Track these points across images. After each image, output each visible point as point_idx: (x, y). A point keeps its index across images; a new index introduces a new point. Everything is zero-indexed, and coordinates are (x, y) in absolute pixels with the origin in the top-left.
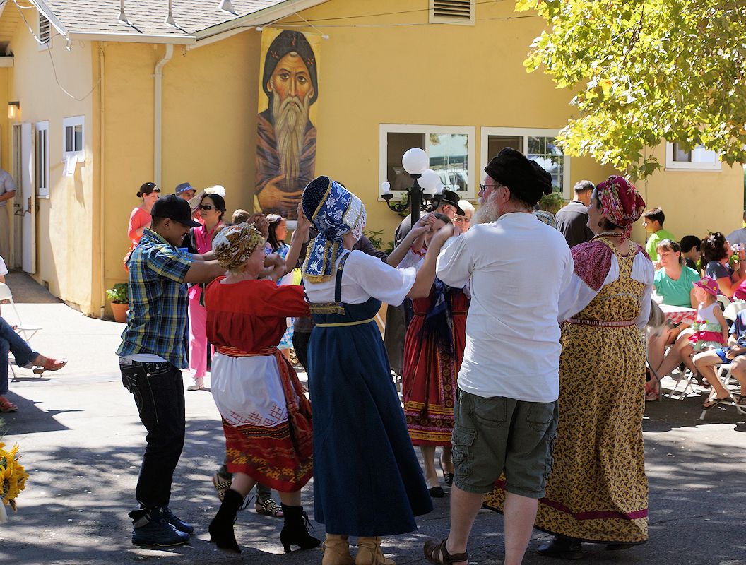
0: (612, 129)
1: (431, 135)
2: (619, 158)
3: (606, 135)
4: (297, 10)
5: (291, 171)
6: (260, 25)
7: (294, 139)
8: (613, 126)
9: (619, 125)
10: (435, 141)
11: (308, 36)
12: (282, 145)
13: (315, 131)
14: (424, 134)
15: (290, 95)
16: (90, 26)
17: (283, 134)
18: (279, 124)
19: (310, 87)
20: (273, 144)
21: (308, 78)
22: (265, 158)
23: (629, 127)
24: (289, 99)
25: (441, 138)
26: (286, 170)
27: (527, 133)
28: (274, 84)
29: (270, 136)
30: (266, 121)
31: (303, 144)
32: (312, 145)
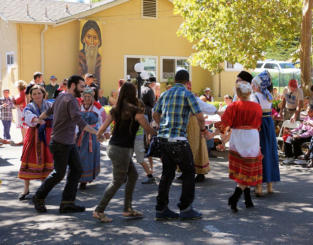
0: (208, 57)
1: (142, 59)
2: (210, 67)
3: (206, 59)
4: (93, 13)
6: (80, 18)
7: (93, 60)
8: (208, 55)
9: (210, 55)
10: (144, 61)
11: (97, 22)
12: (88, 62)
13: (101, 57)
14: (140, 58)
15: (91, 44)
16: (15, 18)
17: (89, 58)
18: (87, 55)
19: (98, 41)
20: (85, 62)
21: (98, 38)
22: (82, 67)
23: (213, 56)
24: (91, 45)
25: (146, 59)
26: (90, 71)
27: (176, 58)
28: (85, 40)
29: (84, 59)
30: (82, 53)
31: (96, 62)
32: (100, 62)
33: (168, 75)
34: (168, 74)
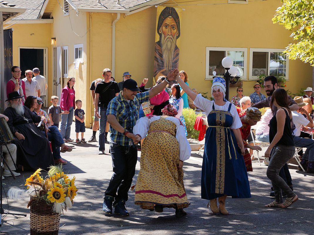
1: (228, 52)
3: (308, 51)
5: (169, 67)
7: (170, 53)
8: (311, 46)
12: (165, 56)
13: (179, 50)
14: (225, 51)
15: (169, 35)
16: (86, 6)
17: (166, 51)
18: (164, 47)
19: (177, 31)
20: (161, 55)
21: (176, 27)
22: (158, 61)
24: (168, 36)
26: (166, 66)
27: (270, 51)
28: (162, 30)
29: (160, 52)
30: (158, 46)
31: (174, 56)
32: (177, 56)
34: (259, 70)
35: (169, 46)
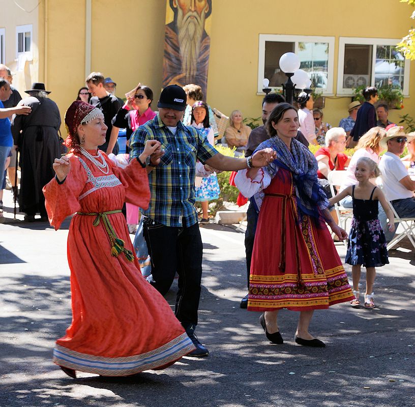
1: (299, 43)
5: (190, 70)
7: (193, 45)
10: (302, 47)
12: (184, 50)
13: (209, 39)
14: (294, 43)
15: (190, 10)
17: (185, 41)
18: (182, 33)
19: (205, 4)
20: (176, 49)
22: (170, 60)
24: (190, 14)
25: (306, 45)
26: (186, 70)
27: (376, 42)
28: (179, 1)
29: (175, 42)
30: (172, 31)
31: (200, 49)
32: (206, 50)
33: (356, 80)
34: (356, 77)
35: (191, 32)
